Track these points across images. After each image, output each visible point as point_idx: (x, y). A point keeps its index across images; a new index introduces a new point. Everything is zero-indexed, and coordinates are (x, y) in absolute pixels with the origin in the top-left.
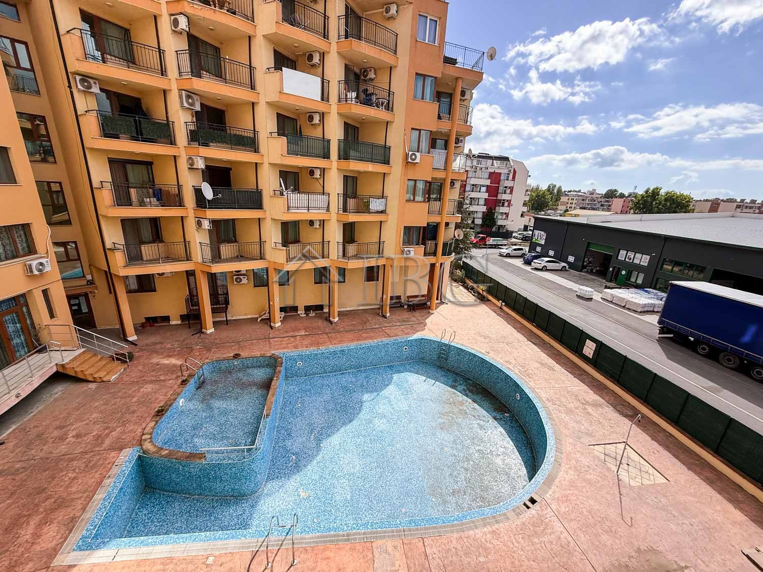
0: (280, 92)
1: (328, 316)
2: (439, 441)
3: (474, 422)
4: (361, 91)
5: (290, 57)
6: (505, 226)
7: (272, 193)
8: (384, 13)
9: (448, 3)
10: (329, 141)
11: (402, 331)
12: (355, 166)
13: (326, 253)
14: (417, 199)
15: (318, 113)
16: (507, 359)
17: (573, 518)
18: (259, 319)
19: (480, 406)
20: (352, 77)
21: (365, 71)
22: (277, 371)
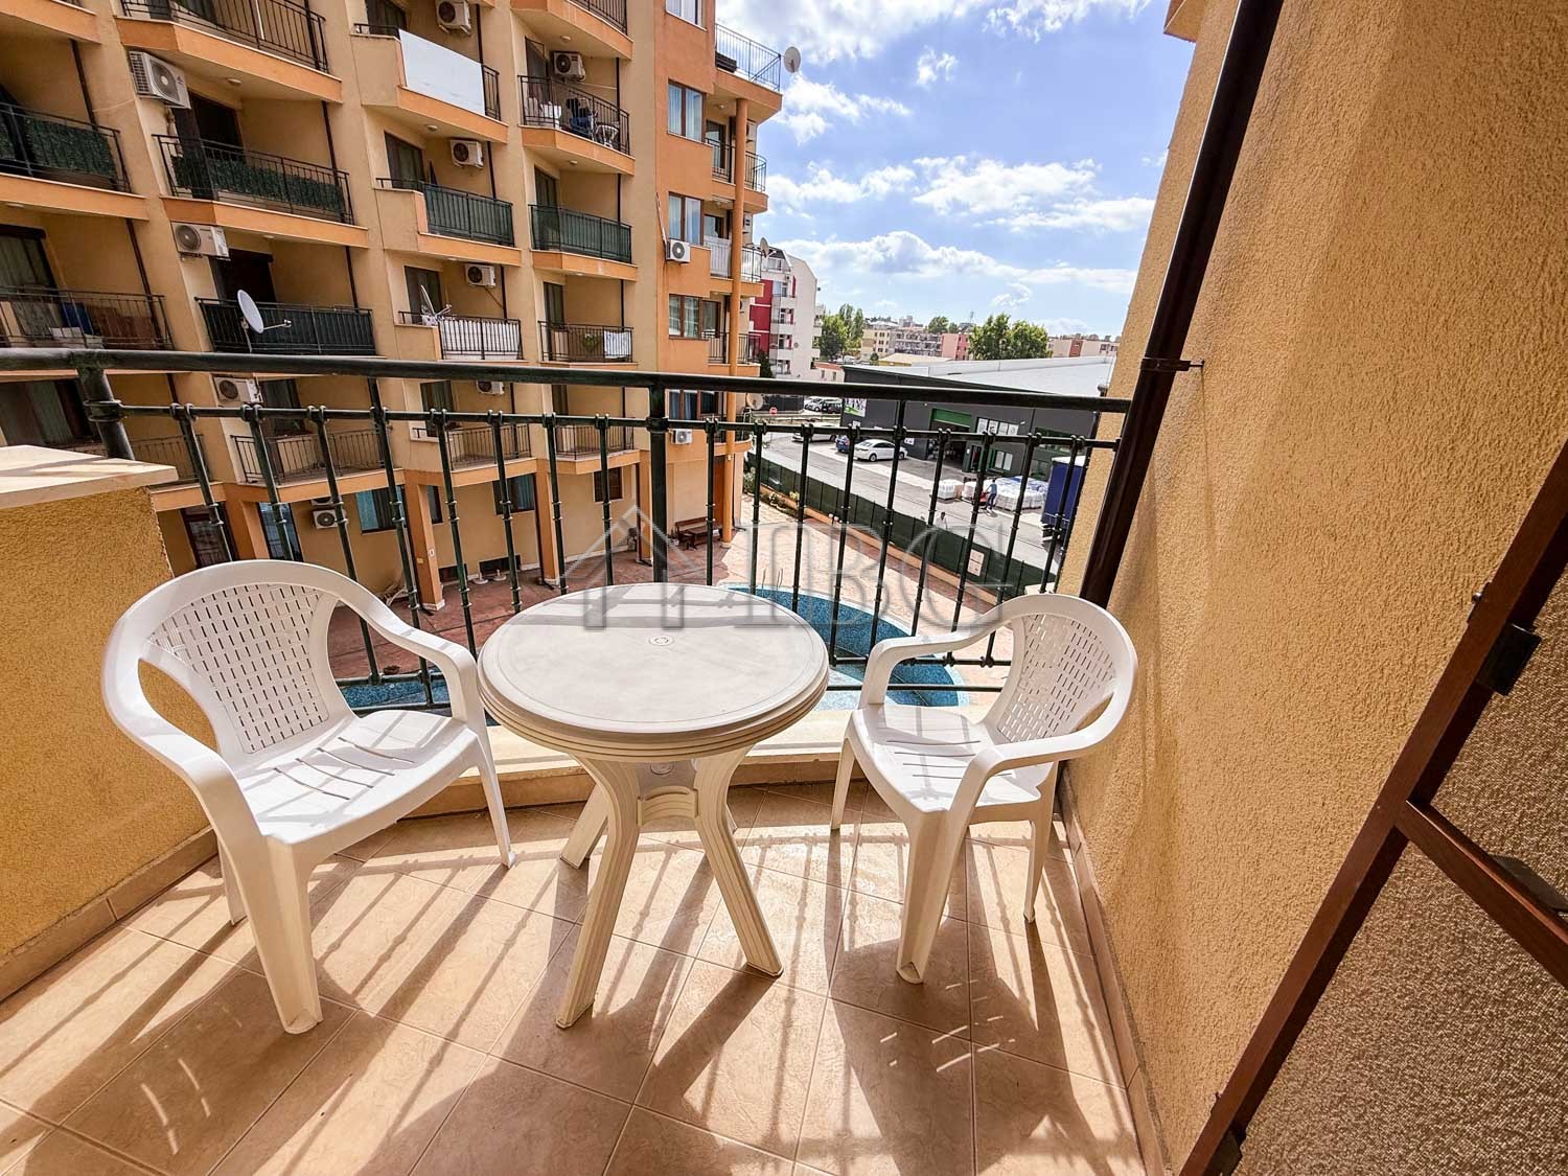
0: (400, 87)
1: (540, 574)
7: (396, 318)
10: (509, 207)
12: (576, 265)
13: (521, 447)
14: (686, 334)
15: (479, 141)
18: (390, 601)
21: (564, 59)
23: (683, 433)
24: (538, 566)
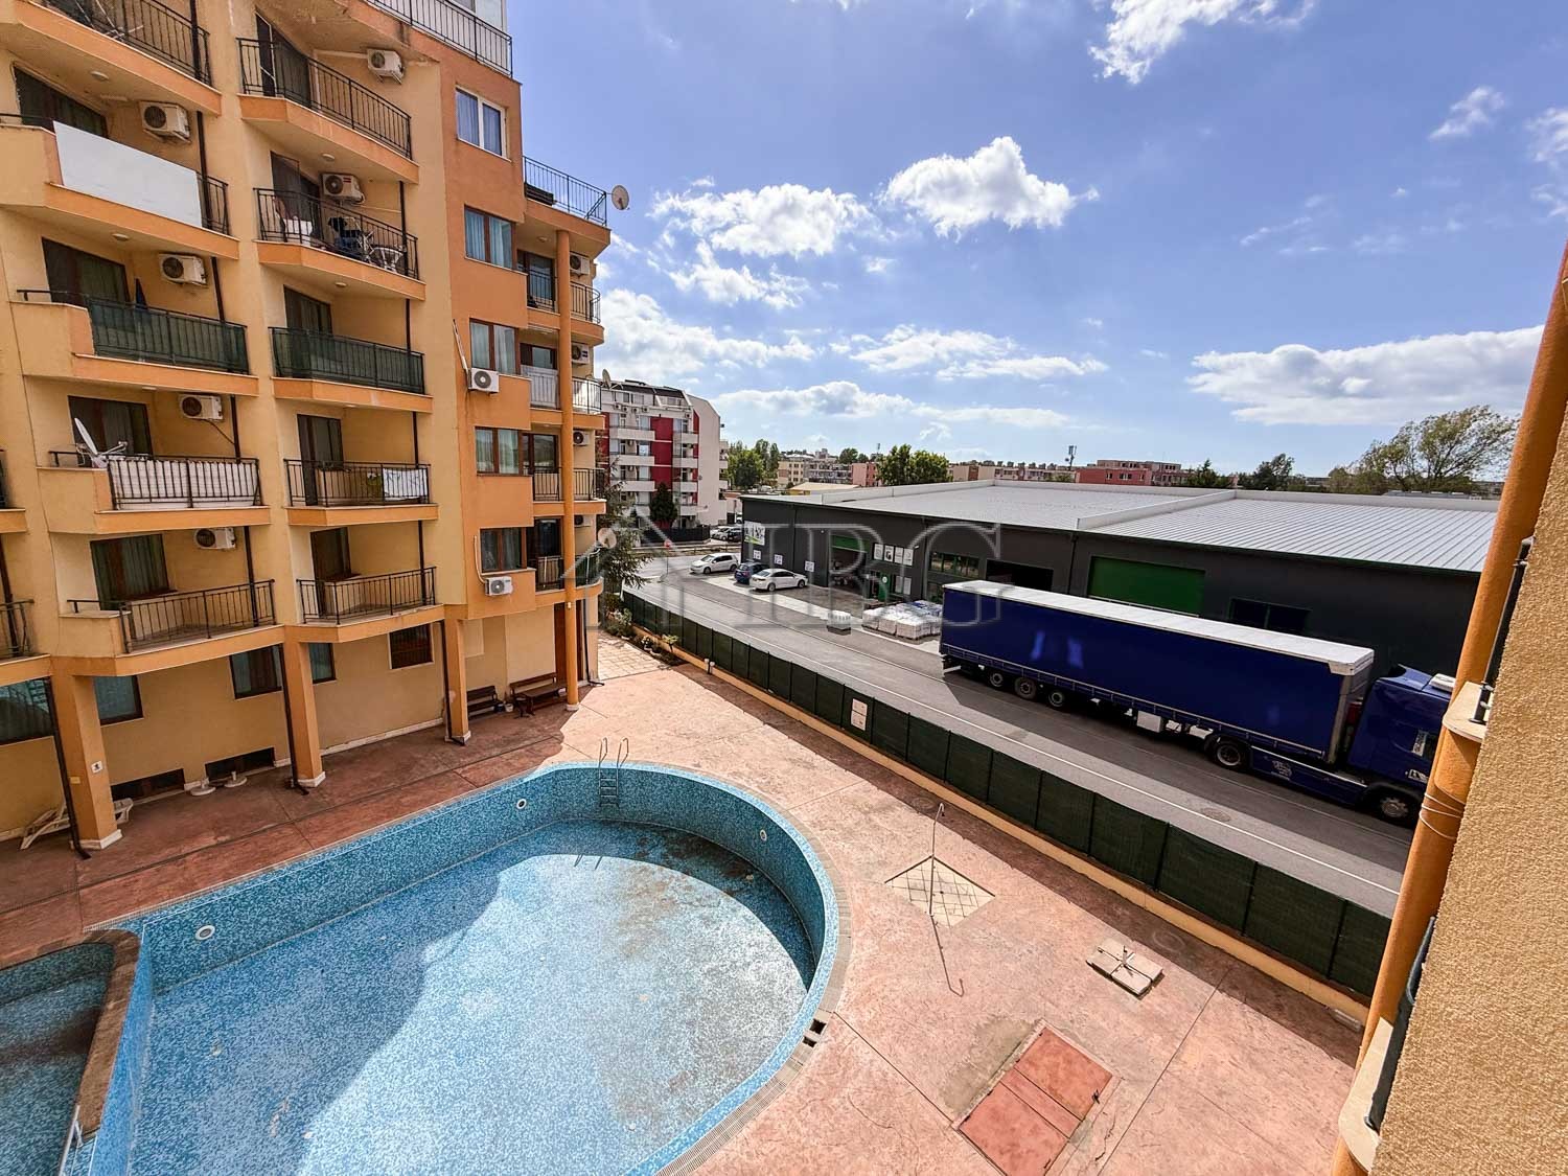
0: (50, 185)
1: (291, 774)
2: (627, 987)
3: (692, 916)
4: (325, 222)
5: (83, 102)
6: (694, 517)
7: (43, 460)
8: (371, 66)
9: (519, 84)
10: (241, 330)
11: (509, 765)
12: (328, 393)
13: (264, 612)
14: (503, 469)
15: (197, 256)
16: (734, 769)
17: (884, 1024)
18: (27, 842)
19: (699, 878)
20: (295, 186)
21: (334, 180)
22: (117, 978)
23: (500, 583)
24: (289, 762)
